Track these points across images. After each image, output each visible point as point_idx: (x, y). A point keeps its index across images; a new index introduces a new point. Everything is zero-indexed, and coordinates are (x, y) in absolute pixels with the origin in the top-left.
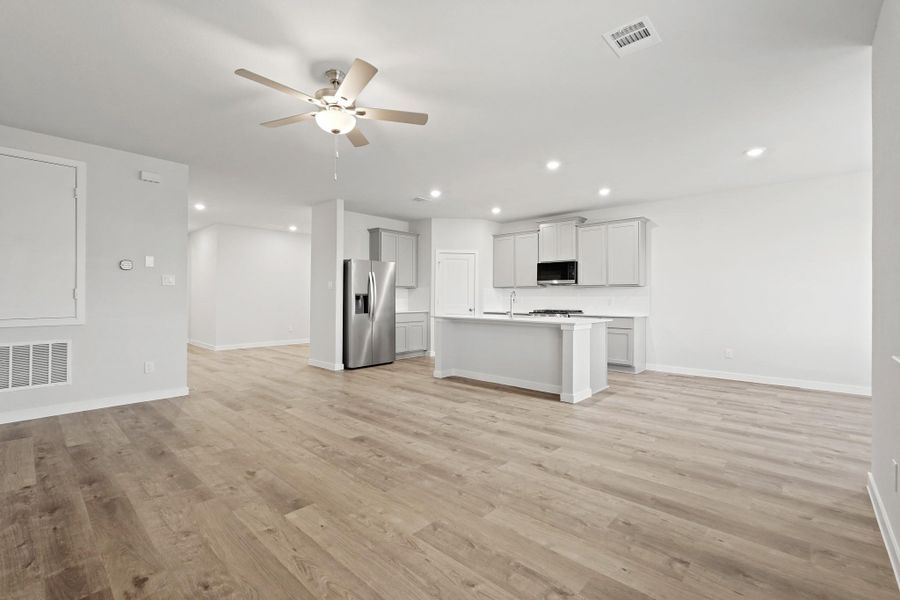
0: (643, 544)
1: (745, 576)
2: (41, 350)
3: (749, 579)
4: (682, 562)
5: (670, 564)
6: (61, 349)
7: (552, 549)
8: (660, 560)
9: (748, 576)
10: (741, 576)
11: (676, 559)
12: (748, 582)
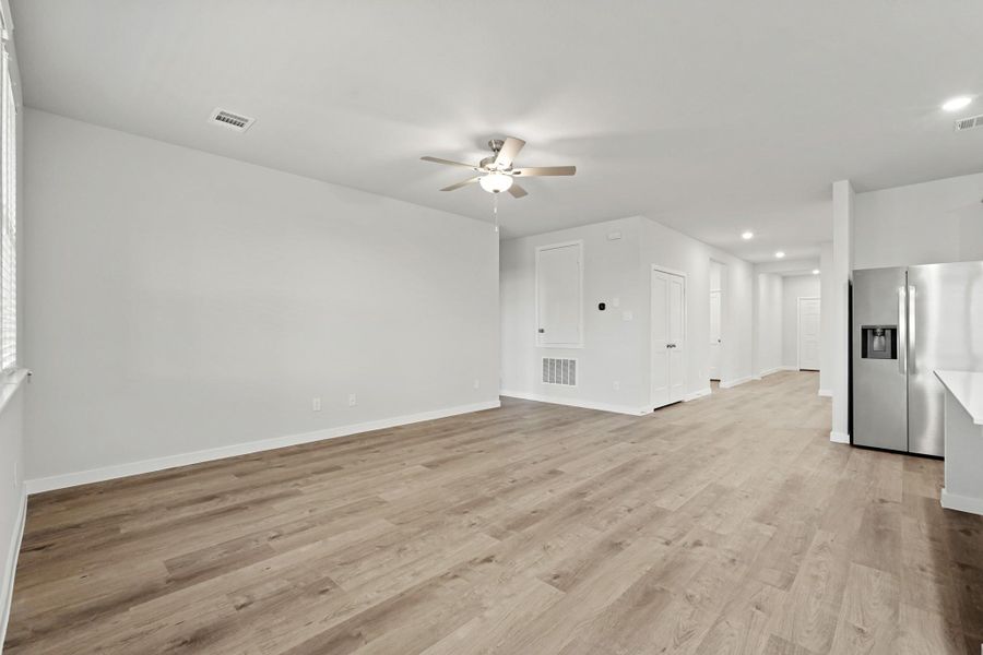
0: (286, 591)
1: (185, 642)
2: (565, 362)
3: (180, 642)
4: (243, 606)
5: (248, 597)
6: (573, 362)
7: (321, 542)
8: (259, 593)
9: (183, 643)
10: (188, 639)
11: (251, 603)
12: (179, 639)
